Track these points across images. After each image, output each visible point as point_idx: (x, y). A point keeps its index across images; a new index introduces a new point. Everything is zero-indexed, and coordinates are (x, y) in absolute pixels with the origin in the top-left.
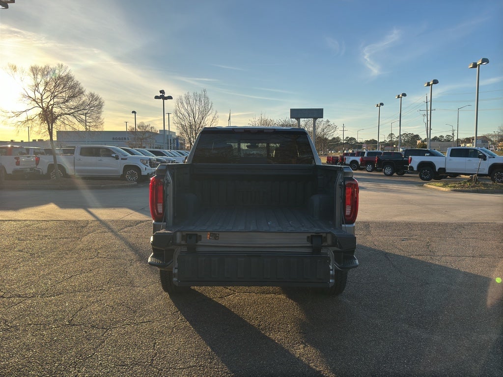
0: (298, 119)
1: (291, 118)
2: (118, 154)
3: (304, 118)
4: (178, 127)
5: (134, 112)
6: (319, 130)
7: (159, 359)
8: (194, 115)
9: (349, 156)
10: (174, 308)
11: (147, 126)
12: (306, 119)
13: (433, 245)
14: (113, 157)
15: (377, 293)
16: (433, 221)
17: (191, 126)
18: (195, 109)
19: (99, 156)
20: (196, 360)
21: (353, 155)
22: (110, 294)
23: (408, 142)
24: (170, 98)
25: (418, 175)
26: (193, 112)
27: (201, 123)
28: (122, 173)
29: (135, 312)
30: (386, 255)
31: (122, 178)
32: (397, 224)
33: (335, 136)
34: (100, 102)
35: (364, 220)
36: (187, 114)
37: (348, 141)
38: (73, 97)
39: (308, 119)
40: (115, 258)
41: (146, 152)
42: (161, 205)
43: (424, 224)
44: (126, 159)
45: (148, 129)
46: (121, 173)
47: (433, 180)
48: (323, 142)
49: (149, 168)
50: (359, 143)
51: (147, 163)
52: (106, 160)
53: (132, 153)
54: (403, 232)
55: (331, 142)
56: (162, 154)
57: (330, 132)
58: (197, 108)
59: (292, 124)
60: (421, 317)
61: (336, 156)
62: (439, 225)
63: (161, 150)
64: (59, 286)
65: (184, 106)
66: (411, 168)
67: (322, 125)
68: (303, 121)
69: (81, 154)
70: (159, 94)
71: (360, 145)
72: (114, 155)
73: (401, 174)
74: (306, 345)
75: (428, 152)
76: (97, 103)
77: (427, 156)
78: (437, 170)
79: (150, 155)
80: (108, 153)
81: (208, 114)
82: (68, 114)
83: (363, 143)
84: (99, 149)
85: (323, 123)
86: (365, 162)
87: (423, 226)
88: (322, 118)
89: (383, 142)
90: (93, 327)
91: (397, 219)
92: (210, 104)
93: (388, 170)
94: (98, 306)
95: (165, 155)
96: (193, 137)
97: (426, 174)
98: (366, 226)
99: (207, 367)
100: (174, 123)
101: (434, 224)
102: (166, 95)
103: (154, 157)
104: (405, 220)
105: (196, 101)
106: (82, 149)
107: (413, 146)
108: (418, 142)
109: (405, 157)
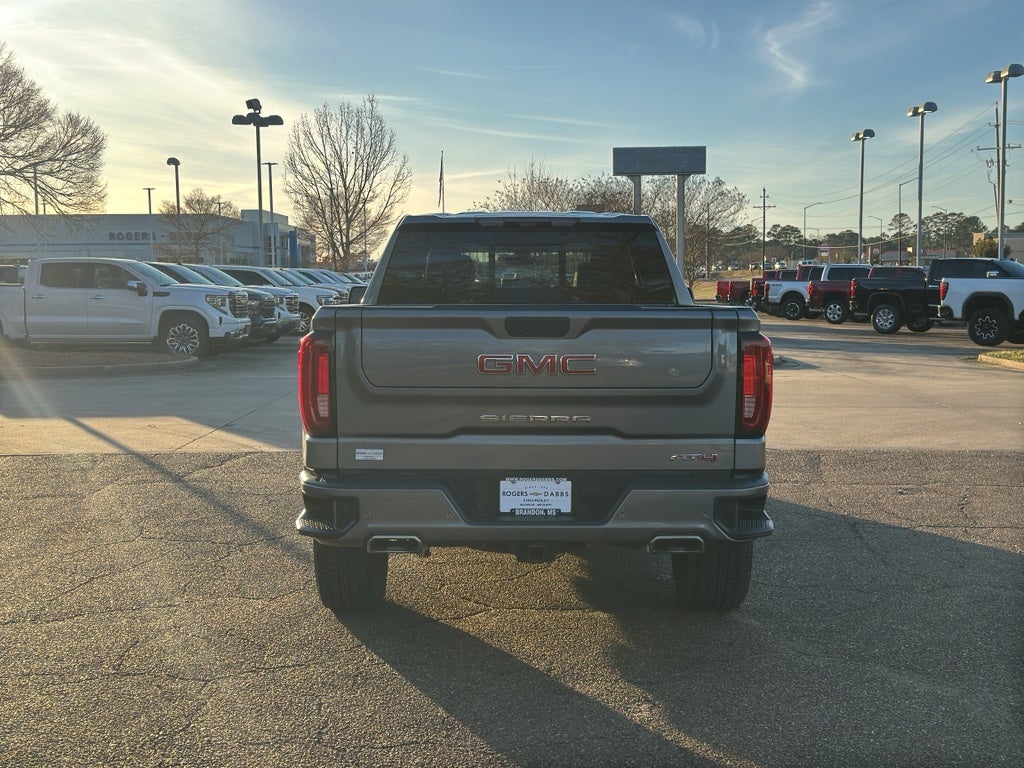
0: (635, 177)
1: (616, 174)
2: (143, 279)
3: (653, 174)
4: (297, 202)
5: (173, 162)
6: (695, 207)
7: (335, 733)
8: (341, 167)
9: (778, 279)
10: (349, 639)
11: (213, 200)
12: (656, 177)
13: (977, 503)
14: (132, 288)
15: (822, 606)
16: (988, 447)
17: (333, 198)
18: (344, 152)
19: (92, 286)
20: (416, 732)
21: (789, 275)
22: (196, 614)
23: (947, 237)
24: (276, 120)
25: (966, 331)
26: (340, 158)
27: (361, 191)
28: (157, 334)
29: (262, 647)
30: (855, 526)
31: (157, 345)
32: (891, 455)
33: (741, 220)
34: (96, 138)
35: (806, 448)
36: (322, 167)
37: (779, 235)
38: (22, 125)
39: (662, 177)
40: (186, 539)
41: (217, 275)
42: (326, 398)
43: (961, 454)
44: (167, 294)
45: (214, 209)
46: (154, 332)
47: (1006, 343)
48: (706, 241)
49: (229, 317)
50: (810, 243)
51: (223, 305)
52: (111, 297)
53: (182, 279)
54: (905, 474)
55: (729, 241)
56: (260, 280)
57: (725, 214)
58: (351, 149)
59: (618, 190)
60: (921, 653)
61: (744, 279)
62: (1000, 457)
63: (257, 269)
64: (67, 600)
65: (313, 144)
66: (947, 310)
67: (703, 192)
68: (648, 183)
69: (44, 281)
70: (245, 111)
71: (811, 249)
72: (134, 284)
73: (920, 329)
74: (655, 705)
75: (993, 266)
76: (87, 140)
77: (990, 277)
78: (1017, 317)
79: (226, 282)
80: (116, 277)
81: (384, 163)
82: (8, 173)
83: (820, 243)
84: (91, 266)
85: (704, 187)
86: (825, 297)
87: (957, 460)
88: (703, 172)
89: (878, 239)
90: (172, 677)
91: (893, 444)
92: (387, 138)
93: (885, 319)
94: (173, 638)
95: (268, 283)
96: (341, 231)
97: (986, 328)
98: (811, 460)
99: (441, 744)
100: (286, 191)
101: (986, 455)
102: (264, 114)
103: (242, 289)
104: (913, 446)
105: (348, 127)
106: (46, 267)
107: (961, 249)
108: (977, 237)
109: (931, 282)
